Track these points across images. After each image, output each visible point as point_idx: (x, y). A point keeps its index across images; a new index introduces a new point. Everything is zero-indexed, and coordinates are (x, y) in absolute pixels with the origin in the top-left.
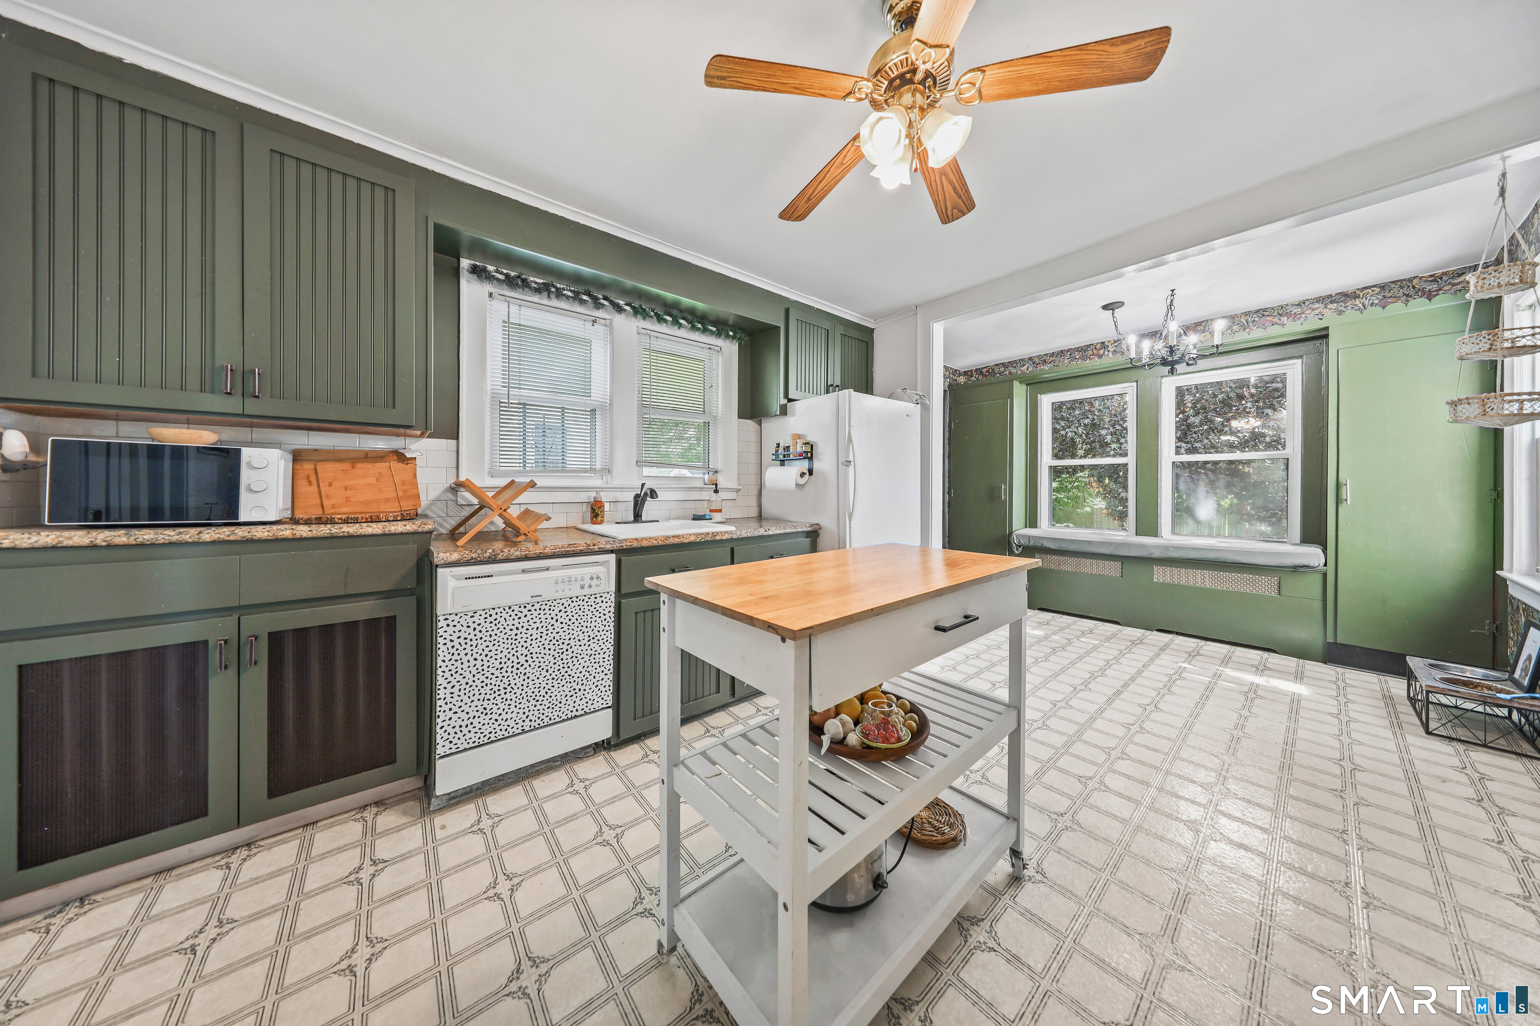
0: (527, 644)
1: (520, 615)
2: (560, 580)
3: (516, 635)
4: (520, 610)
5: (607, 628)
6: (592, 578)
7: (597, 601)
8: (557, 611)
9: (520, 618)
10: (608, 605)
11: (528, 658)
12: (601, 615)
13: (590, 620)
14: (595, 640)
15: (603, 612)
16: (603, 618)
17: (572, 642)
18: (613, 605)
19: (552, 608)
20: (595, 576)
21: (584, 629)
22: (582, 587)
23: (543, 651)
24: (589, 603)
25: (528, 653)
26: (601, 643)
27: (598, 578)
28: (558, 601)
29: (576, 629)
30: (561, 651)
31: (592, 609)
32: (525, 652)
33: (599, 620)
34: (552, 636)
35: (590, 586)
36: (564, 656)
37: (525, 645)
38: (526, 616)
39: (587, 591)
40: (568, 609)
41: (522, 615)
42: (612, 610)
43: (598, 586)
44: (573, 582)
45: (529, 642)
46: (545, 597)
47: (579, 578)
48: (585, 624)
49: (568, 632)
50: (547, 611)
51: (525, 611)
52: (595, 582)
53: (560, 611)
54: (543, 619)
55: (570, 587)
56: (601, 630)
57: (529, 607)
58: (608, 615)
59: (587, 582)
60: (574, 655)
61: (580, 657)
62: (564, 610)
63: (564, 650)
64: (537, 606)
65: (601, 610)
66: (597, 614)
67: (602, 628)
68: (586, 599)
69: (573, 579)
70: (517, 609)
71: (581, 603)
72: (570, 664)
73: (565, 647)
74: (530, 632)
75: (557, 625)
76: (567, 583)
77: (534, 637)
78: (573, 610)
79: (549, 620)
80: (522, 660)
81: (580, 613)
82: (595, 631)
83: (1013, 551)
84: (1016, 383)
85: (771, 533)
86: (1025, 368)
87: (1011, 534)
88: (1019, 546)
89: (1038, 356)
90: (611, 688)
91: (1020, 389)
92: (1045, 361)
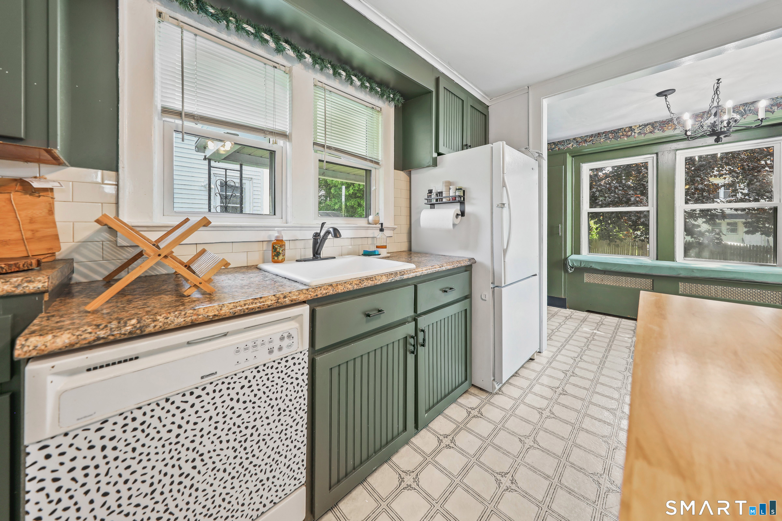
0: (196, 444)
1: (183, 406)
2: (242, 347)
3: (178, 436)
4: (184, 399)
5: (300, 394)
6: (282, 339)
7: (288, 364)
8: (238, 389)
9: (183, 411)
10: (300, 367)
11: (198, 463)
12: (294, 380)
13: (279, 390)
14: (287, 412)
15: (295, 376)
16: (296, 382)
17: (258, 423)
18: (306, 365)
19: (231, 386)
20: (286, 335)
21: (274, 402)
22: (271, 351)
23: (219, 446)
24: (279, 370)
25: (197, 456)
26: (293, 413)
27: (290, 336)
28: (239, 376)
29: (263, 405)
30: (243, 439)
31: (282, 375)
32: (192, 455)
33: (290, 387)
34: (231, 422)
35: (280, 349)
36: (248, 444)
37: (192, 446)
38: (193, 406)
39: (277, 355)
40: (254, 382)
41: (187, 406)
42: (306, 371)
43: (289, 346)
44: (259, 348)
45: (198, 440)
46: (222, 373)
47: (267, 340)
48: (271, 396)
49: (252, 411)
50: (225, 392)
51: (192, 399)
52: (287, 341)
53: (242, 387)
54: (219, 404)
55: (255, 354)
56: (293, 398)
57: (197, 392)
58: (301, 378)
59: (276, 344)
60: (261, 437)
61: (266, 437)
62: (247, 385)
63: (248, 436)
64: (210, 389)
65: (293, 374)
66: (289, 380)
67: (295, 395)
68: (276, 365)
69: (259, 343)
70: (178, 399)
71: (269, 371)
72: (256, 452)
73: (249, 432)
74: (198, 427)
75: (237, 406)
76: (251, 350)
77: (205, 432)
78: (260, 382)
79: (228, 402)
80: (187, 468)
81: (269, 384)
82: (287, 401)
83: (567, 271)
84: (568, 155)
85: (444, 268)
86: (571, 145)
87: (566, 259)
88: (572, 268)
89: (581, 137)
90: (305, 463)
91: (569, 159)
92: (586, 140)
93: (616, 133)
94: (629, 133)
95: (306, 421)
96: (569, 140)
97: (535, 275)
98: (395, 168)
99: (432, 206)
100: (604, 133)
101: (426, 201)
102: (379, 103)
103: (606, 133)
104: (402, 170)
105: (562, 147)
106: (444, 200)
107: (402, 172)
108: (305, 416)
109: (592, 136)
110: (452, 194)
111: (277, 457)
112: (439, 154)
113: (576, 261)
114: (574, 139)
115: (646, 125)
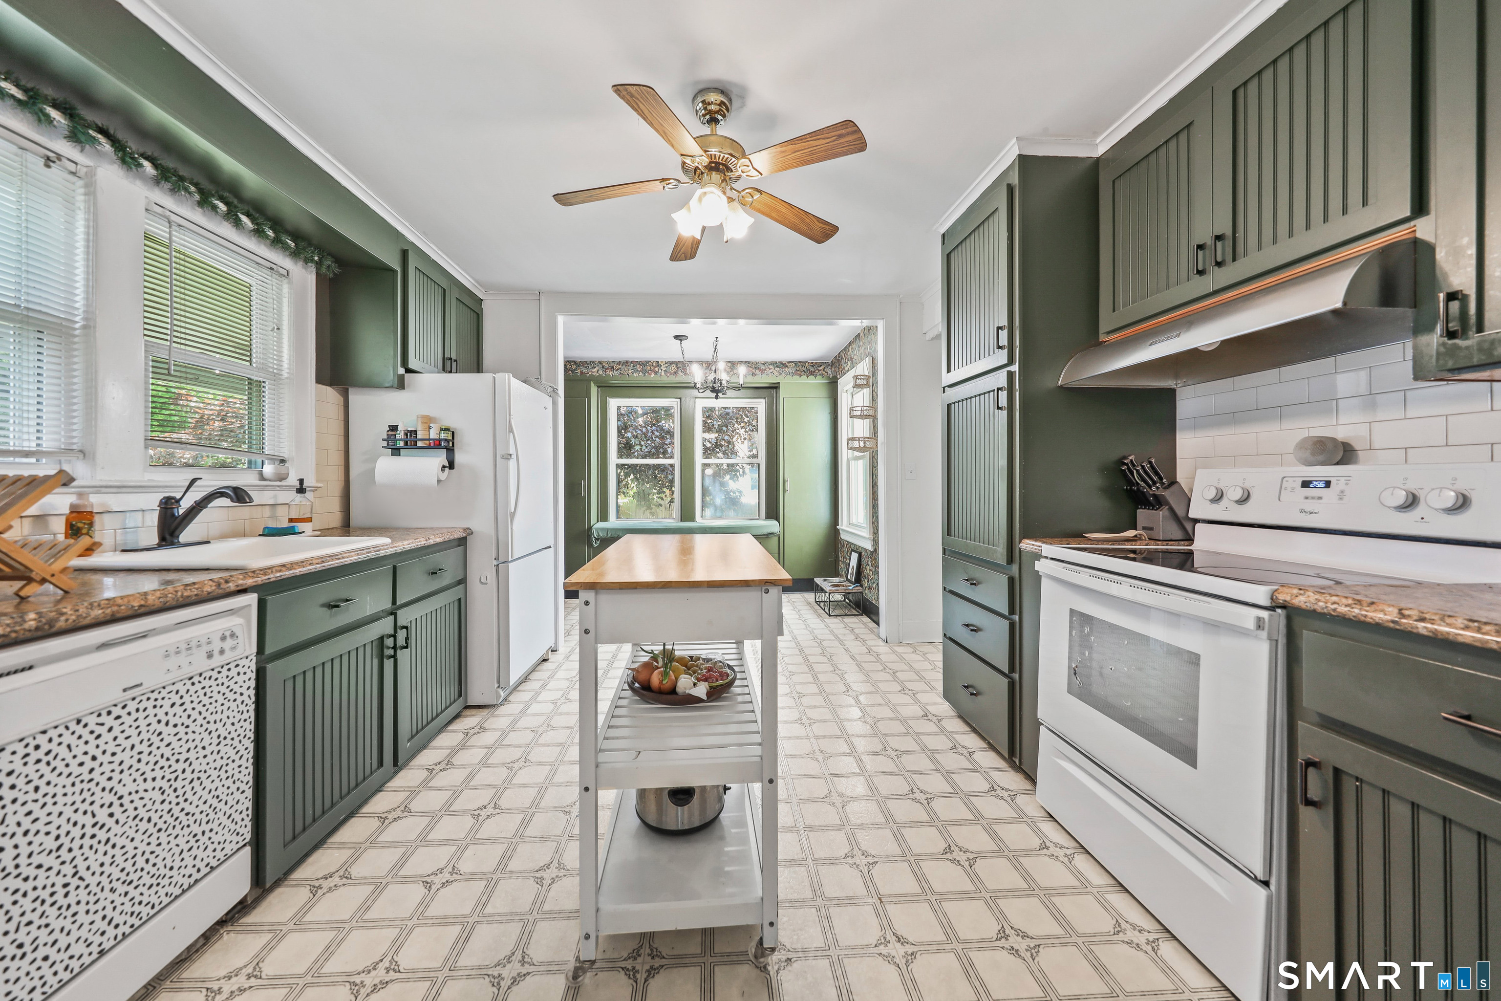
0: (113, 783)
1: (98, 730)
2: (172, 650)
3: (91, 771)
4: (100, 720)
5: (246, 715)
6: (223, 638)
7: (231, 674)
8: (167, 708)
9: (99, 736)
10: (246, 677)
11: (116, 809)
12: (237, 696)
13: (219, 709)
14: (228, 741)
15: (239, 690)
16: (240, 699)
17: (192, 755)
18: (253, 676)
19: (159, 703)
20: (228, 634)
21: (212, 727)
22: (210, 656)
23: (143, 786)
24: (220, 681)
25: (114, 799)
26: (236, 743)
27: (233, 635)
28: (168, 689)
29: (198, 730)
30: (173, 776)
31: (223, 689)
32: (108, 798)
33: (233, 705)
34: (159, 753)
35: (222, 652)
36: (178, 784)
37: (108, 785)
38: (110, 730)
39: (217, 660)
40: (187, 699)
41: (102, 730)
42: (253, 684)
43: (233, 648)
44: (194, 650)
45: (116, 776)
46: (148, 685)
47: (204, 640)
48: (211, 719)
49: (185, 738)
50: (151, 711)
51: (109, 721)
52: (229, 643)
53: (173, 705)
54: (143, 728)
55: (190, 659)
56: (236, 721)
57: (116, 711)
58: (246, 693)
59: (217, 645)
60: (196, 775)
61: (203, 776)
62: (179, 702)
63: (179, 772)
64: (132, 706)
65: (236, 688)
66: (231, 696)
67: (238, 716)
68: (215, 674)
69: (194, 644)
70: (92, 720)
71: (206, 683)
72: (189, 795)
73: (180, 766)
74: (118, 759)
75: (166, 731)
76: (184, 653)
77: (125, 766)
78: (194, 698)
79: (155, 726)
80: (102, 816)
81: (206, 701)
82: (228, 725)
83: (592, 545)
84: (592, 384)
85: (431, 542)
86: (595, 370)
87: (590, 528)
88: (598, 539)
89: (607, 362)
90: (250, 812)
91: (594, 390)
92: (613, 368)
93: (643, 364)
94: (657, 369)
95: (252, 754)
96: (593, 362)
97: (550, 547)
98: (318, 381)
99: (396, 451)
100: (632, 362)
101: (385, 444)
102: (285, 262)
103: (634, 363)
104: (331, 384)
105: (585, 371)
106: (420, 444)
107: (329, 388)
108: (251, 747)
109: (619, 363)
110: (434, 434)
111: (215, 802)
112: (409, 371)
113: (602, 529)
114: (600, 362)
115: (671, 363)
